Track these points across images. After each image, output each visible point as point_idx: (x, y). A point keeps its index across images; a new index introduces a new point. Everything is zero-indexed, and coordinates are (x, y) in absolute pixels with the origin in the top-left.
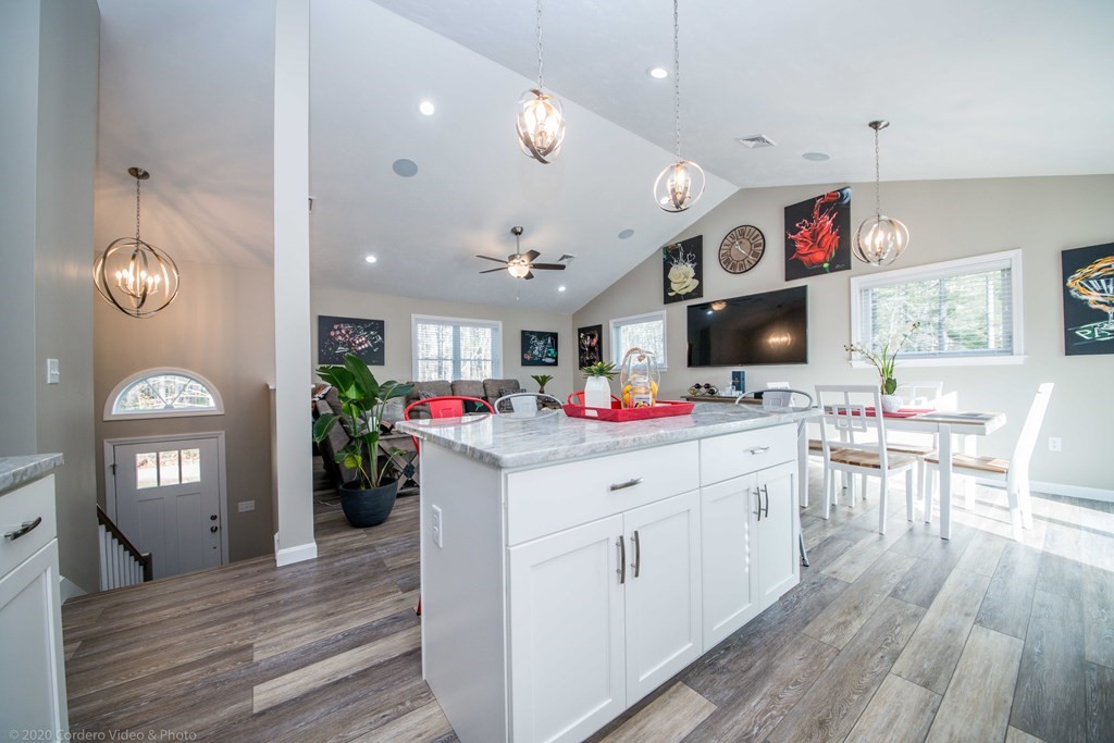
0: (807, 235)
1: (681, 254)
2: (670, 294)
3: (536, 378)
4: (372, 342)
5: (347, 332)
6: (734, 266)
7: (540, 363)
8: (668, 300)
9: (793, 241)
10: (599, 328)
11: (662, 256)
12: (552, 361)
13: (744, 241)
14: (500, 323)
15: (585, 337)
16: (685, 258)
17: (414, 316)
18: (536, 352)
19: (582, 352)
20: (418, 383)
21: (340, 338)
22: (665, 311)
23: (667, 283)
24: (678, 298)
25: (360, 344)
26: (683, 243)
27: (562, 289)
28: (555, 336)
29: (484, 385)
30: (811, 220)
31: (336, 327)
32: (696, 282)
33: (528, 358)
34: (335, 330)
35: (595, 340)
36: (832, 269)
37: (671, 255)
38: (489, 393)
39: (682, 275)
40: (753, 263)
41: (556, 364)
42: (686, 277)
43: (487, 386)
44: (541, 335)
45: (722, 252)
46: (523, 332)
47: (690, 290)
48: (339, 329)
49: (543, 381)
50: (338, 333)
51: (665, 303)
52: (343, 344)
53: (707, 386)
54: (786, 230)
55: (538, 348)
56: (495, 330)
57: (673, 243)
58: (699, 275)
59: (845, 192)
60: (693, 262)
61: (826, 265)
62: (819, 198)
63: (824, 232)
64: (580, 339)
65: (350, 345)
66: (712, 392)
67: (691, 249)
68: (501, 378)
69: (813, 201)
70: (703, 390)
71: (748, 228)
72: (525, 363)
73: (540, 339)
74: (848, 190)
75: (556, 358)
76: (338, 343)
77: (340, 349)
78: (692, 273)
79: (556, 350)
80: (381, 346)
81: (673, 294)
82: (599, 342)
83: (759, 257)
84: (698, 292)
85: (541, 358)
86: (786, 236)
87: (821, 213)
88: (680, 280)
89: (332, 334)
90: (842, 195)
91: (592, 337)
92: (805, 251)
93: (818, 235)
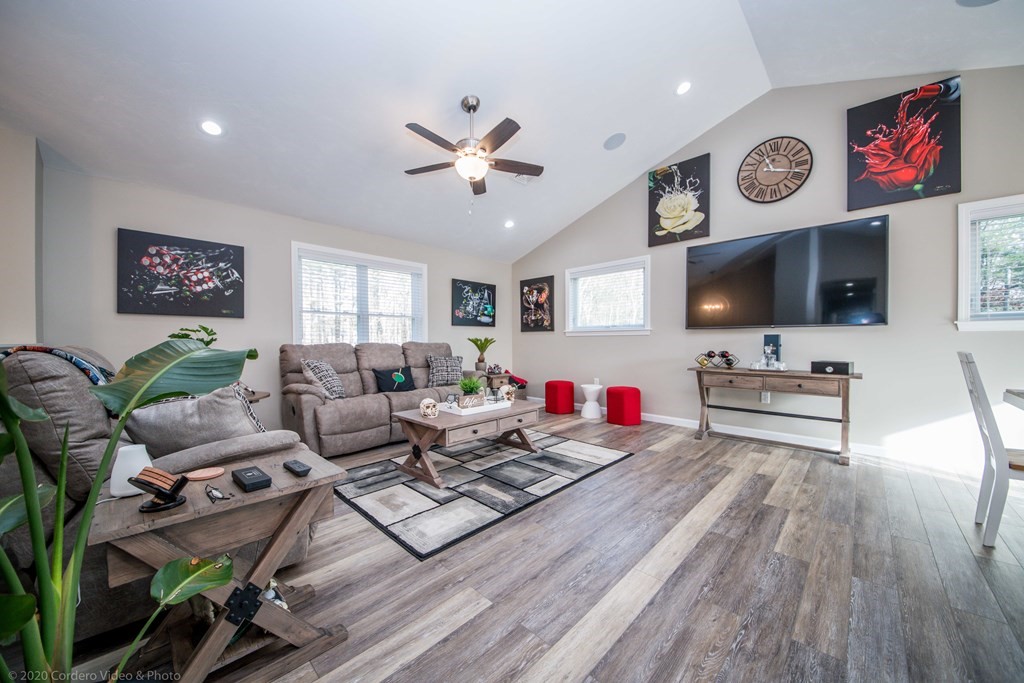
0: (886, 146)
1: (677, 180)
2: (658, 233)
3: (475, 341)
4: (222, 279)
5: (175, 260)
6: (761, 193)
7: (475, 322)
8: (654, 241)
9: (862, 155)
10: (550, 280)
11: (646, 184)
12: (490, 320)
13: (777, 158)
14: (424, 268)
15: (531, 292)
16: (683, 184)
17: (295, 245)
18: (470, 308)
19: (525, 310)
20: (301, 347)
21: (161, 269)
22: (649, 256)
23: (654, 220)
24: (671, 238)
25: (200, 282)
26: (681, 166)
27: (509, 224)
28: (492, 289)
29: (404, 350)
30: (892, 125)
31: (153, 250)
32: (701, 216)
33: (461, 314)
34: (151, 256)
35: (544, 296)
36: (929, 192)
37: (660, 182)
38: (411, 361)
39: (680, 208)
40: (794, 187)
41: (492, 324)
42: (685, 209)
43: (409, 352)
44: (477, 287)
45: (742, 174)
46: (454, 281)
47: (689, 226)
48: (160, 254)
49: (482, 345)
50: (158, 260)
51: (650, 245)
52: (167, 281)
53: (724, 355)
54: (849, 140)
55: (473, 302)
56: (416, 275)
57: (665, 166)
58: (704, 206)
59: (952, 83)
60: (696, 190)
61: (918, 187)
62: (905, 94)
63: (914, 141)
64: (522, 294)
65: (180, 283)
66: (729, 363)
67: (694, 172)
68: (426, 341)
69: (897, 98)
70: (717, 360)
71: (786, 141)
72: (456, 321)
73: (475, 291)
74: (957, 80)
75: (494, 317)
76: (157, 279)
77: (161, 289)
78: (695, 204)
79: (494, 308)
80: (238, 287)
81: (663, 233)
82: (551, 298)
83: (801, 179)
84: (703, 229)
85: (476, 316)
86: (850, 148)
87: (909, 115)
88: (676, 213)
89: (146, 261)
90: (948, 88)
91: (540, 291)
92: (883, 167)
93: (904, 147)
